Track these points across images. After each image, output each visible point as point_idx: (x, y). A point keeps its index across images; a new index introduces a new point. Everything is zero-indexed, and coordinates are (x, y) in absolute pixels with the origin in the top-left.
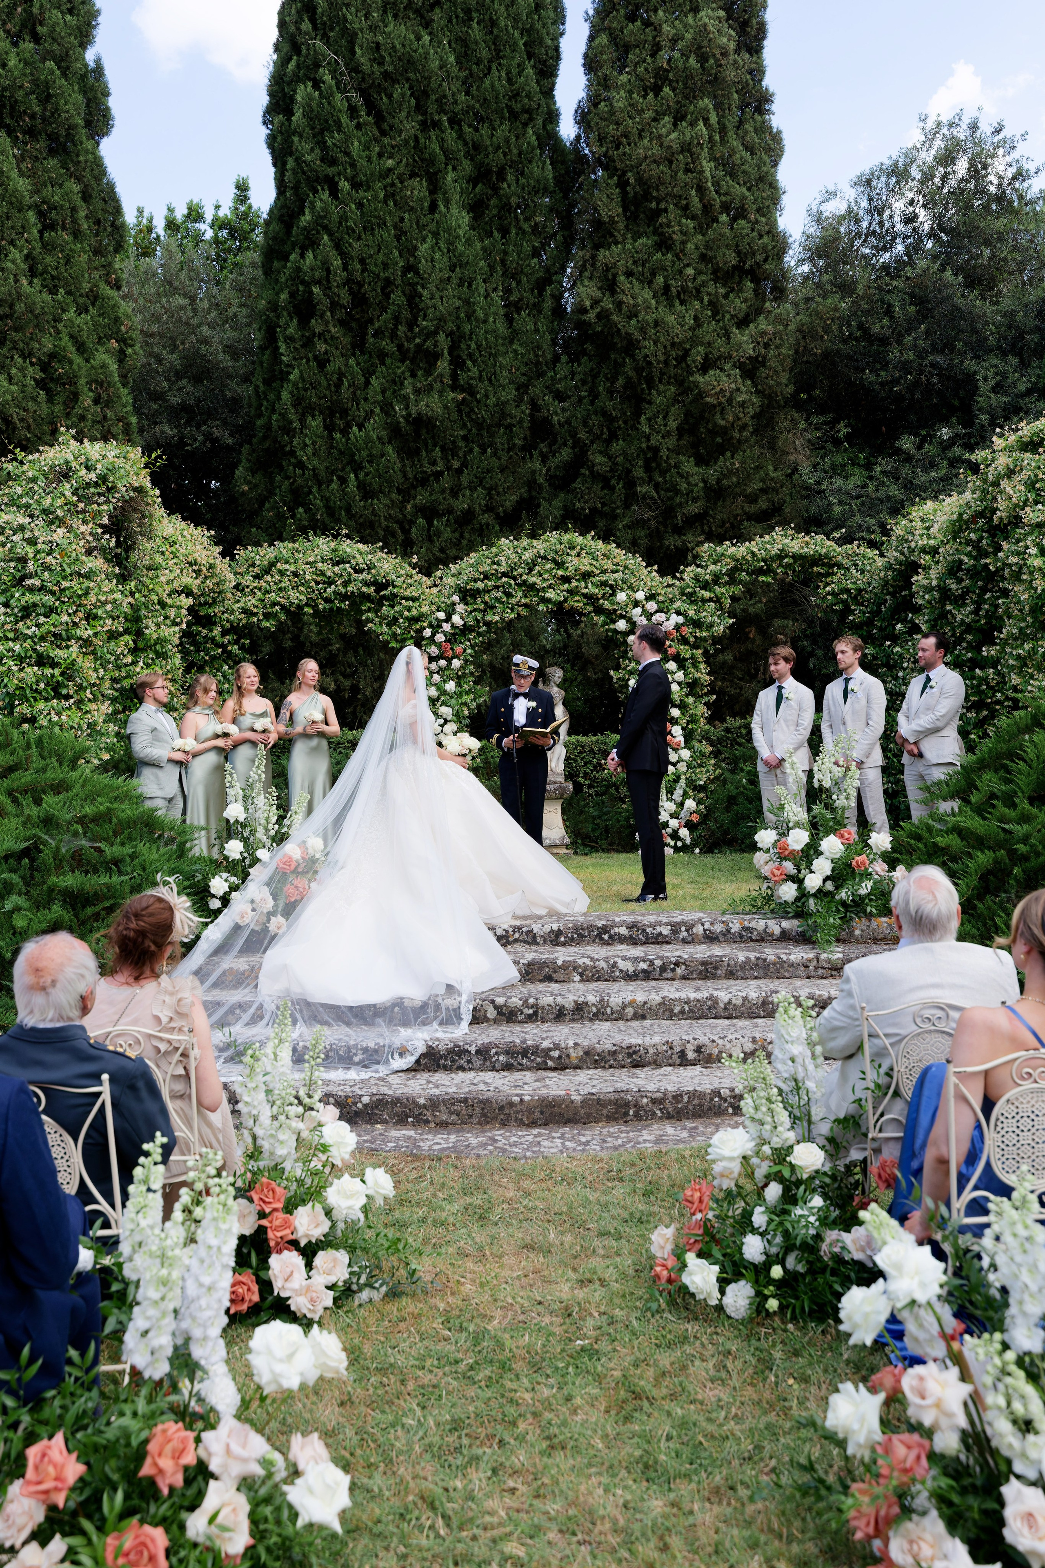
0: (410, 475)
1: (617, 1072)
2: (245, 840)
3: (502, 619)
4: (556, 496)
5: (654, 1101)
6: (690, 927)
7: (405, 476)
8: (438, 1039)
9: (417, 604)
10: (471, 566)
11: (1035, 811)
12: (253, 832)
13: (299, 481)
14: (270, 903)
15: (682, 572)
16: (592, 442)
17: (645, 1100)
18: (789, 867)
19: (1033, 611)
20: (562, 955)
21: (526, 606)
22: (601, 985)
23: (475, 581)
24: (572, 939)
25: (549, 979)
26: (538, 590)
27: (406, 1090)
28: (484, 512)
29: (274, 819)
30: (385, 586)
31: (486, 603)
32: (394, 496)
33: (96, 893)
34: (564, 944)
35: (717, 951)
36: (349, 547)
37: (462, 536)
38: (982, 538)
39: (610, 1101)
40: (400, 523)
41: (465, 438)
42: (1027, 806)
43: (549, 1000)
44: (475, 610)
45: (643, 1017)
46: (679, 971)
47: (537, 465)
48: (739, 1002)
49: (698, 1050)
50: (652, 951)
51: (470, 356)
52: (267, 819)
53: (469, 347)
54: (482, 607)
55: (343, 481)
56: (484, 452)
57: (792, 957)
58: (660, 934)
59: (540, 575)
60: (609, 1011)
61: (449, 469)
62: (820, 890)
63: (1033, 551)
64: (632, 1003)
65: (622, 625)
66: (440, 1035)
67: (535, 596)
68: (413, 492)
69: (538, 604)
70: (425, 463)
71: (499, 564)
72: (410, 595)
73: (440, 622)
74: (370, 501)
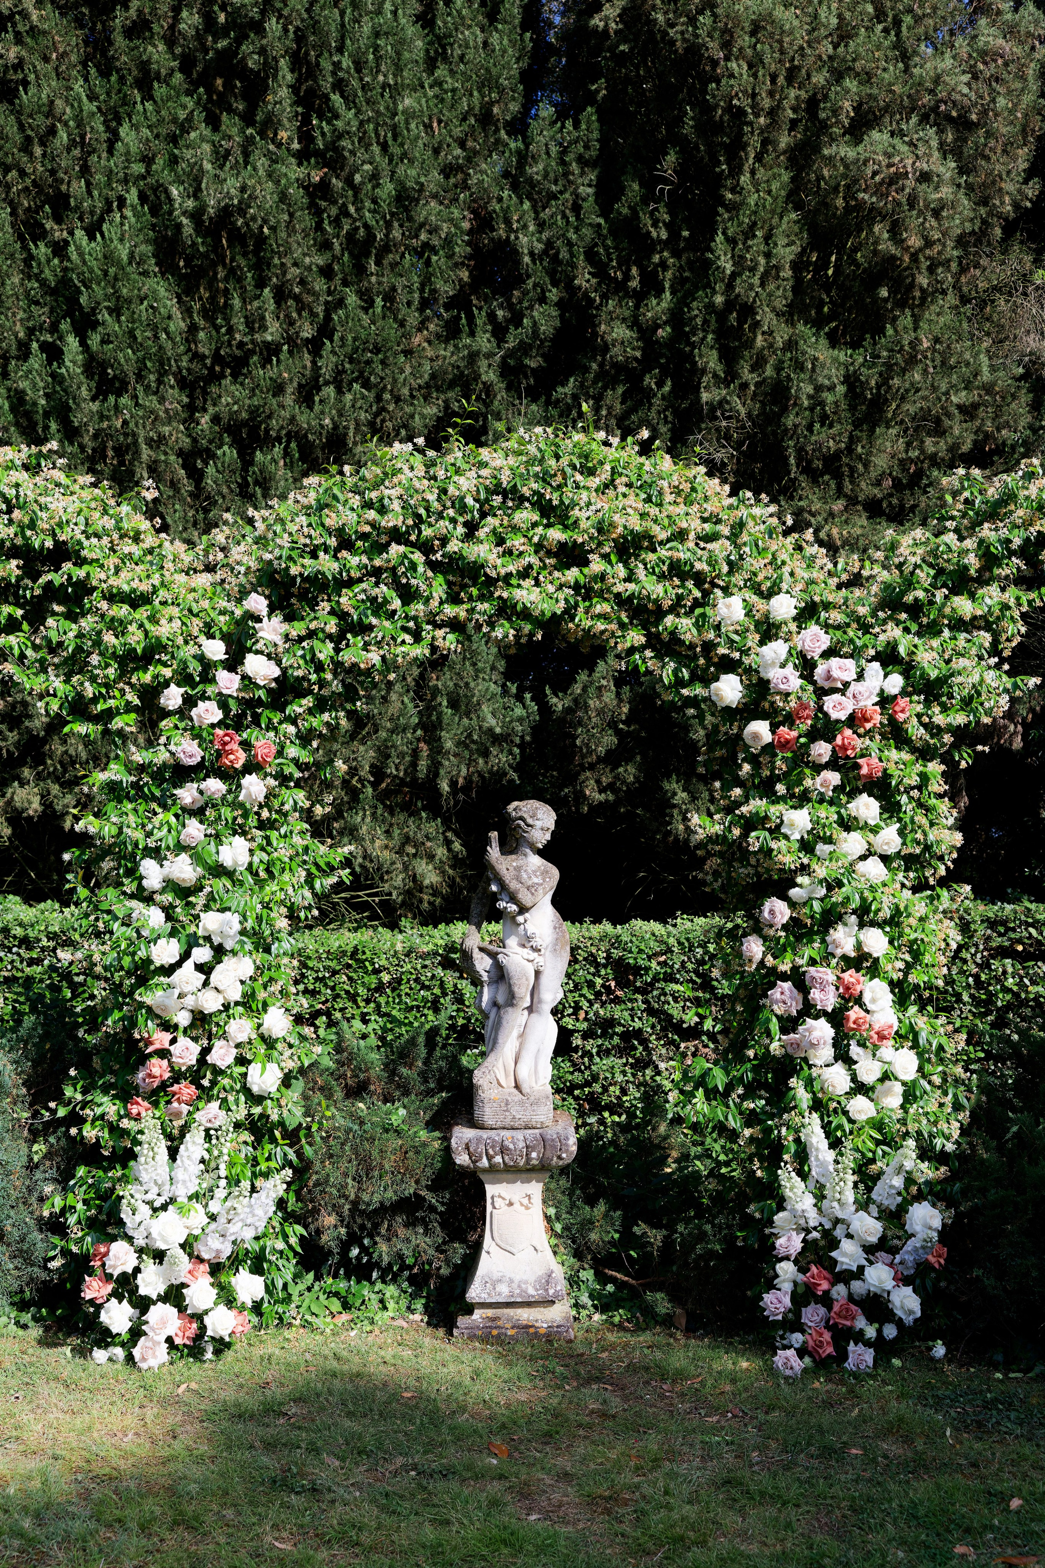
0: (206, 350)
3: (389, 661)
9: (143, 613)
10: (306, 512)
21: (455, 625)
23: (314, 552)
26: (491, 582)
31: (342, 616)
41: (327, 272)
44: (311, 634)
47: (484, 341)
51: (339, 85)
53: (337, 65)
54: (332, 625)
55: (53, 352)
56: (368, 305)
59: (498, 539)
61: (291, 340)
65: (727, 689)
67: (482, 598)
68: (214, 389)
69: (492, 624)
70: (238, 322)
71: (383, 510)
72: (126, 588)
73: (207, 666)
74: (112, 399)
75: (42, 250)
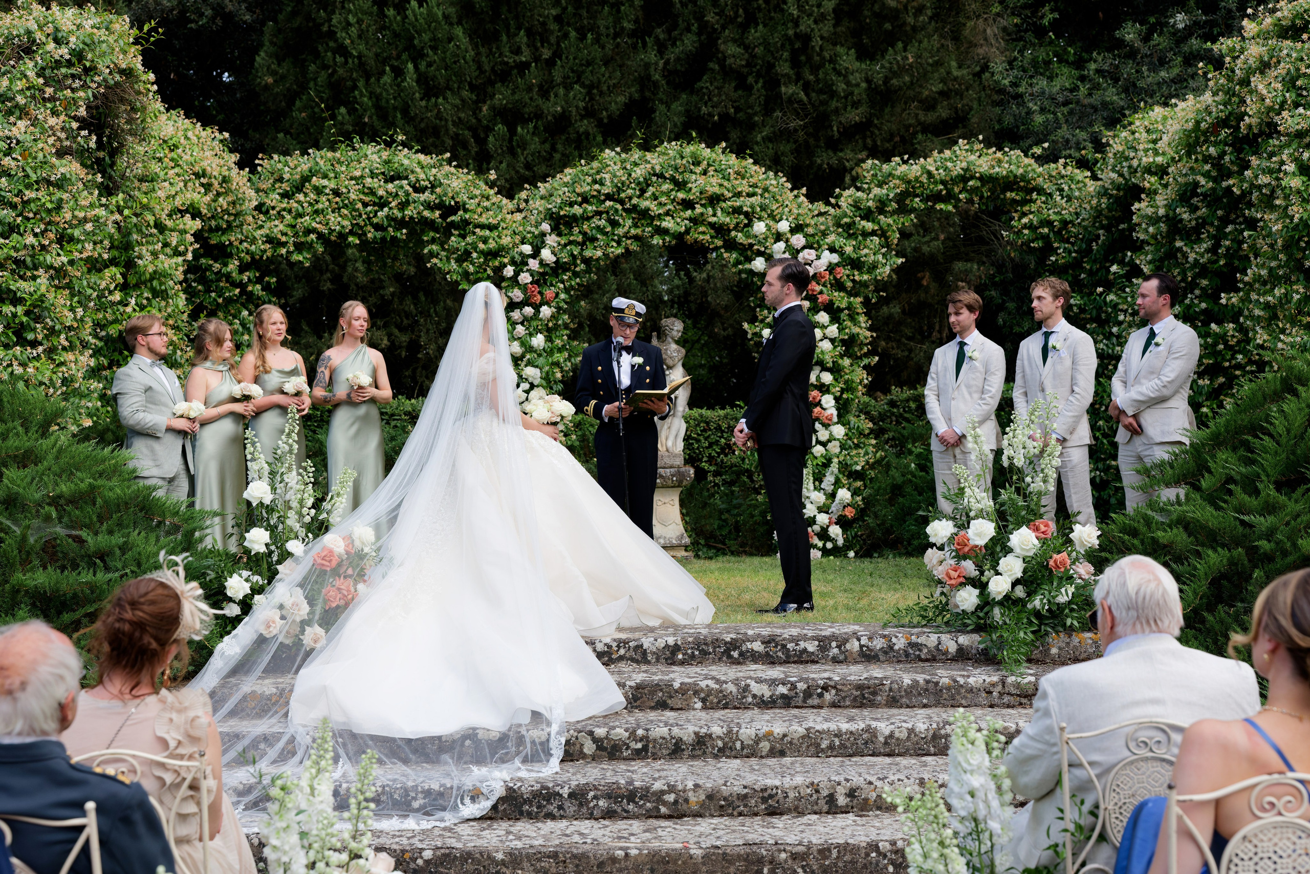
0: (487, 67)
1: (748, 821)
2: (272, 529)
3: (606, 255)
4: (676, 98)
5: (794, 856)
6: (842, 642)
7: (480, 67)
8: (520, 779)
9: (495, 234)
10: (566, 185)
11: (1282, 498)
12: (282, 519)
13: (341, 71)
14: (305, 608)
15: (838, 197)
16: (724, 28)
17: (783, 856)
18: (969, 567)
19: (1286, 247)
20: (679, 676)
21: (636, 238)
22: (730, 714)
23: (571, 205)
24: (693, 656)
25: (662, 705)
26: (652, 218)
27: (479, 843)
28: (583, 117)
29: (310, 502)
30: (453, 210)
31: (584, 234)
32: (465, 93)
33: (75, 595)
34: (682, 663)
35: (877, 672)
36: (407, 158)
37: (554, 149)
38: (1224, 153)
39: (739, 856)
40: (473, 130)
41: (558, 19)
42: (1273, 493)
43: (663, 731)
44: (570, 243)
45: (782, 754)
46: (828, 697)
47: (652, 56)
48: (904, 735)
49: (851, 794)
50: (794, 672)
52: (301, 502)
54: (580, 238)
55: (398, 72)
56: (583, 38)
57: (971, 680)
58: (805, 650)
59: (655, 198)
60: (738, 745)
61: (537, 59)
62: (1007, 597)
63: (1291, 167)
64: (768, 736)
65: (759, 264)
66: (523, 774)
67: (648, 225)
68: (490, 89)
69: (652, 237)
70: (506, 50)
71: (602, 184)
72: (486, 222)
73: (524, 257)
74: (433, 100)
75: (391, 12)
